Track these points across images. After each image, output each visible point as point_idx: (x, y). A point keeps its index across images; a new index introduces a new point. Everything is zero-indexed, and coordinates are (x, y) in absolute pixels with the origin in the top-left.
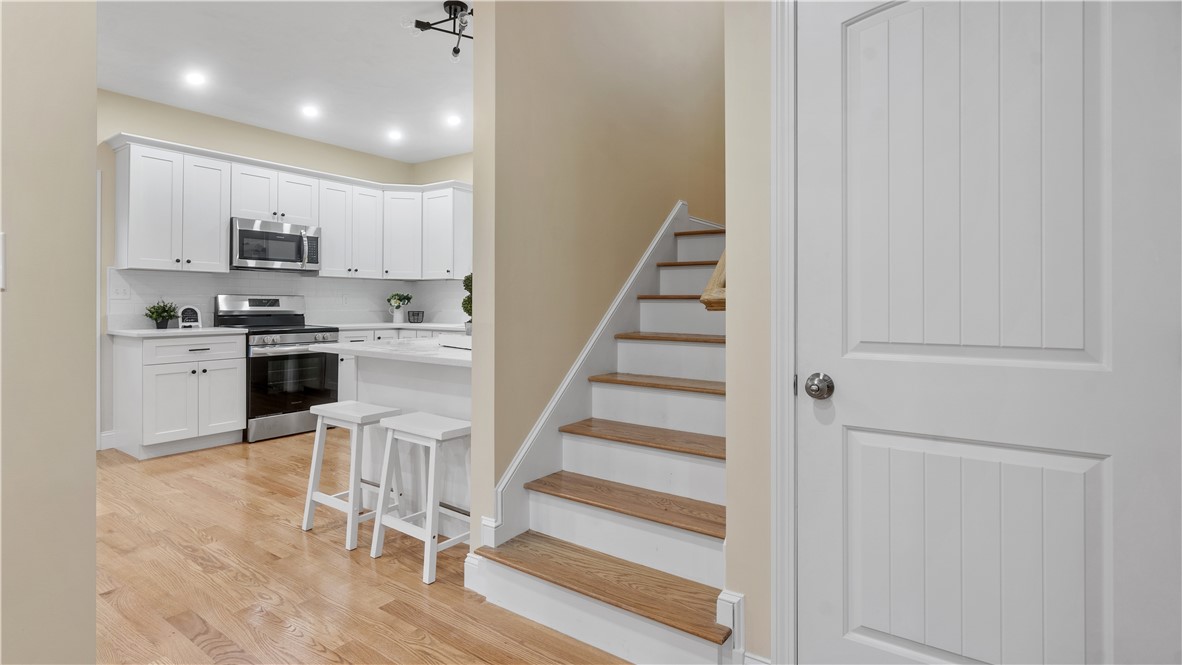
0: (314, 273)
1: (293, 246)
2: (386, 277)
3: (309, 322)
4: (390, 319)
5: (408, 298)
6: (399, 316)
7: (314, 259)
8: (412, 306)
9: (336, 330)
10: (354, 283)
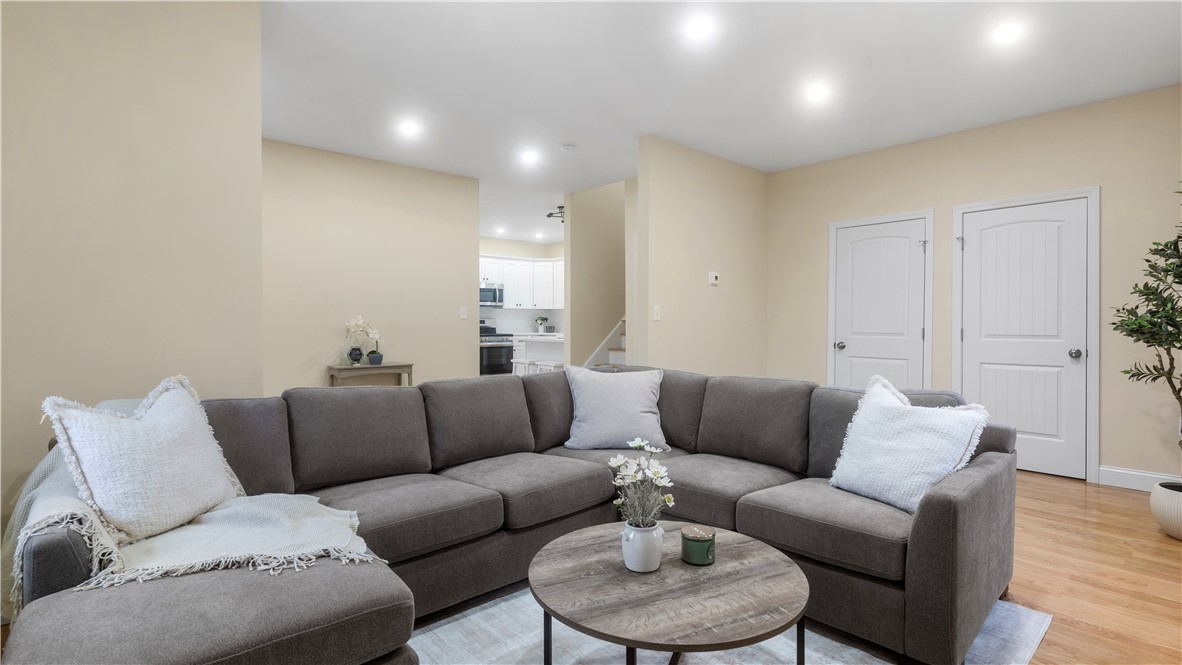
0: (501, 307)
1: (491, 294)
2: (536, 308)
3: (498, 332)
4: (537, 331)
5: (546, 319)
6: (541, 329)
7: (501, 300)
8: (548, 324)
9: (512, 335)
10: (520, 312)
